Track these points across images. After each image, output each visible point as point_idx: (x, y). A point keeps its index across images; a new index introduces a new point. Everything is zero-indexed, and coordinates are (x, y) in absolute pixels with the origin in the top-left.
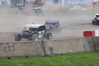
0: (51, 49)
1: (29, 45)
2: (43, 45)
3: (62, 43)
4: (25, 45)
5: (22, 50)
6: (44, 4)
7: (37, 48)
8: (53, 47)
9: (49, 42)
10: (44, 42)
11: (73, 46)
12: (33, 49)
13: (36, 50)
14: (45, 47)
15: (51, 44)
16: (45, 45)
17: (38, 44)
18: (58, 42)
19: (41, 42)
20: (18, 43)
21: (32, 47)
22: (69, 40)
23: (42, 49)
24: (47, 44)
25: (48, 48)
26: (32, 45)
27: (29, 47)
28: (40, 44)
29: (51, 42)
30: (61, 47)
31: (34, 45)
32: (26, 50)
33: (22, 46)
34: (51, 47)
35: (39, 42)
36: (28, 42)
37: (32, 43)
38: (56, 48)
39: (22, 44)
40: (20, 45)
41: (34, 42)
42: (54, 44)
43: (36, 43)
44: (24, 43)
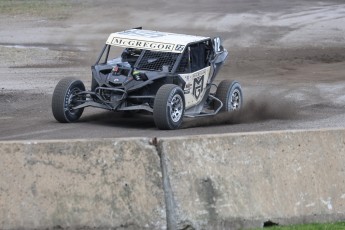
0: (208, 191)
1: (74, 162)
2: (162, 167)
3: (272, 153)
4: (50, 163)
5: (34, 192)
7: (123, 184)
8: (222, 180)
9: (197, 149)
10: (164, 145)
12: (101, 191)
13: (117, 192)
14: (171, 178)
15: (209, 159)
16: (172, 164)
17: (133, 157)
18: (251, 152)
19: (151, 147)
20: (12, 149)
21: (94, 174)
22: (315, 139)
23: (156, 189)
24: (183, 163)
25: (188, 185)
26: (92, 164)
27: (74, 175)
28: (145, 161)
29: (209, 147)
30: (271, 182)
31: (106, 165)
32: (56, 194)
33: (35, 172)
34: (208, 180)
35: (138, 150)
36: (72, 146)
37: (97, 150)
38: (239, 188)
39: (34, 156)
40: (23, 162)
41: (104, 149)
42: (227, 163)
43: (117, 155)
44: (48, 153)
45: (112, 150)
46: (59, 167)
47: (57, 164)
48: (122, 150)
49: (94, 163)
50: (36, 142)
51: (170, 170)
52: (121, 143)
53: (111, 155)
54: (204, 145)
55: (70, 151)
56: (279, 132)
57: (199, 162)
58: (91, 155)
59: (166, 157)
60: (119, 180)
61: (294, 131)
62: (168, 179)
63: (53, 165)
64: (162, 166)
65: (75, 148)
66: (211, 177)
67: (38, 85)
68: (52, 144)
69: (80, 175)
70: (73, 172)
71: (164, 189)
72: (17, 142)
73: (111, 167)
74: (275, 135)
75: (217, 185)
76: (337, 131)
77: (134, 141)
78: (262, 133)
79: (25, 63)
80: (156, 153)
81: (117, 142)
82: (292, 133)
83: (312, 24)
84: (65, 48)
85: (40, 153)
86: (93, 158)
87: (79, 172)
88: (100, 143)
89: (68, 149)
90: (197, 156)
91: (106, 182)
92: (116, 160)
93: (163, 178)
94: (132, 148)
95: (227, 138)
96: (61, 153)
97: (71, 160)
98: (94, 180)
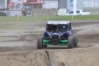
1: (22, 58)
3: (82, 55)
4: (14, 59)
6: (43, 5)
8: (67, 63)
9: (59, 54)
10: (49, 53)
14: (52, 63)
15: (63, 57)
16: (52, 58)
17: (40, 56)
18: (76, 54)
19: (45, 53)
20: (3, 55)
21: (28, 62)
22: (95, 50)
24: (55, 58)
25: (57, 65)
26: (27, 59)
27: (22, 62)
29: (63, 53)
30: (82, 63)
31: (32, 59)
33: (10, 62)
34: (63, 63)
35: (41, 54)
36: (21, 53)
37: (29, 55)
38: (72, 65)
39: (9, 57)
40: (6, 59)
41: (31, 54)
42: (69, 58)
43: (35, 56)
44: (14, 56)
45: (33, 55)
46: (17, 60)
47: (17, 59)
48: (36, 54)
49: (28, 58)
50: (10, 53)
51: (51, 60)
52: (36, 52)
54: (61, 53)
55: (21, 55)
58: (27, 56)
59: (50, 56)
60: (36, 64)
63: (15, 59)
64: (49, 59)
65: (22, 54)
66: (64, 62)
68: (15, 53)
69: (24, 62)
70: (21, 61)
72: (4, 53)
73: (33, 60)
74: (83, 49)
75: (66, 65)
77: (40, 52)
80: (47, 55)
81: (35, 52)
82: (88, 49)
83: (86, 29)
85: (11, 56)
86: (28, 57)
87: (23, 61)
89: (20, 54)
90: (59, 56)
91: (32, 64)
92: (35, 58)
93: (49, 63)
94: (39, 54)
95: (69, 50)
96: (18, 56)
97: (21, 58)
98: (28, 64)
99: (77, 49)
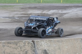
0: (45, 53)
2: (35, 47)
3: (60, 44)
4: (8, 46)
5: (4, 53)
7: (25, 51)
8: (49, 50)
9: (43, 43)
10: (35, 42)
11: (76, 48)
12: (20, 53)
13: (24, 53)
14: (37, 50)
15: (46, 45)
16: (37, 46)
17: (28, 45)
18: (56, 43)
19: (32, 42)
23: (33, 52)
24: (40, 46)
25: (41, 51)
26: (18, 46)
28: (30, 46)
29: (46, 42)
30: (60, 50)
31: (21, 47)
32: (9, 53)
33: (5, 48)
34: (45, 50)
35: (29, 43)
36: (13, 42)
37: (19, 43)
38: (53, 52)
39: (4, 44)
40: (2, 46)
41: (21, 43)
42: (50, 46)
43: (24, 44)
44: (8, 44)
45: (23, 43)
46: (10, 47)
47: (10, 46)
48: (25, 43)
49: (19, 46)
50: (5, 41)
51: (36, 48)
53: (22, 44)
54: (44, 42)
55: (13, 43)
56: (62, 39)
57: (43, 46)
58: (18, 44)
59: (36, 45)
60: (24, 50)
61: (66, 39)
62: (36, 50)
65: (14, 42)
66: (46, 49)
67: (6, 27)
68: (8, 42)
69: (15, 49)
70: (13, 48)
71: (35, 52)
73: (23, 47)
74: (61, 40)
75: (47, 51)
76: (76, 39)
77: (28, 41)
78: (58, 39)
79: (3, 22)
80: (33, 44)
81: (24, 41)
84: (13, 18)
85: (6, 44)
86: (18, 45)
88: (20, 41)
90: (43, 44)
91: (21, 51)
92: (24, 46)
93: (35, 50)
94: (27, 43)
95: (50, 40)
96: (11, 44)
97: (13, 45)
98: (18, 50)
99: (57, 40)
